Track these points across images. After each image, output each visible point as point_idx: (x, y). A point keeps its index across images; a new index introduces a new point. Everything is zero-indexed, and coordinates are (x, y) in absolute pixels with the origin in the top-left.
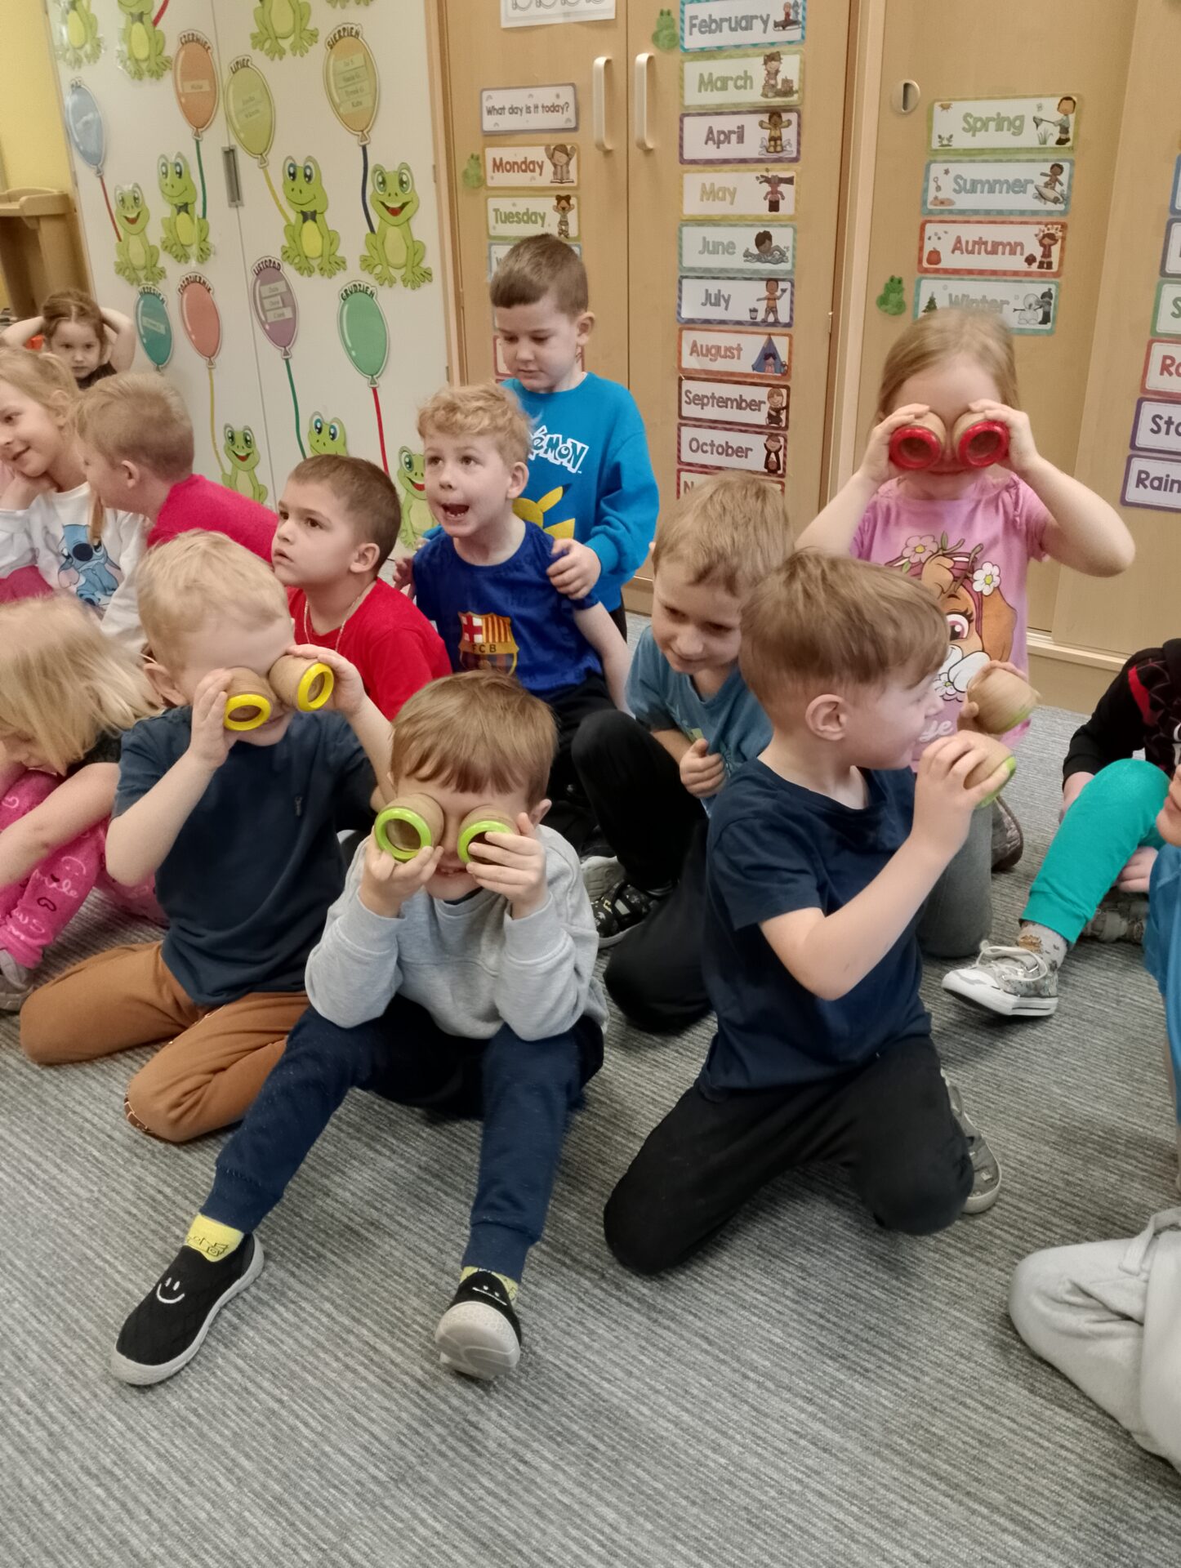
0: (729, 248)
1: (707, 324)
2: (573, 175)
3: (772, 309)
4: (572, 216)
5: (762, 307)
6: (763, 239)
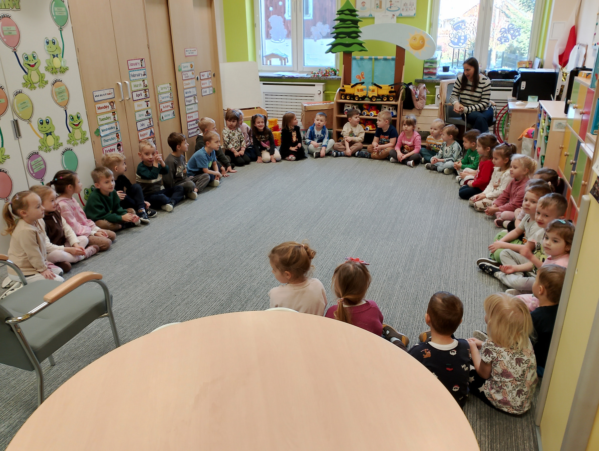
0: (143, 115)
1: (142, 130)
2: (115, 107)
3: (150, 124)
4: (116, 116)
5: (149, 124)
6: (147, 112)
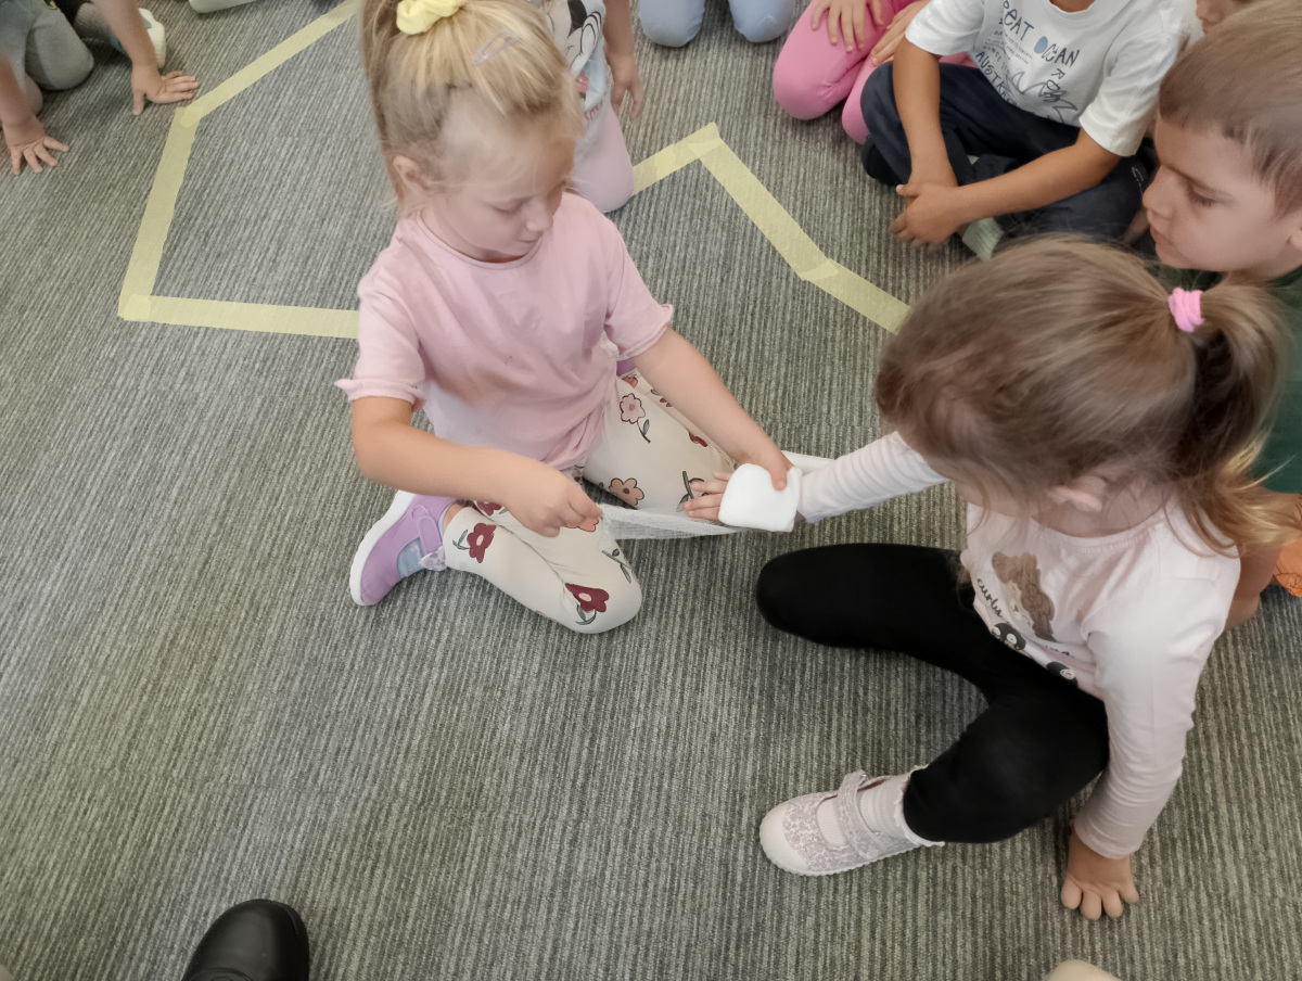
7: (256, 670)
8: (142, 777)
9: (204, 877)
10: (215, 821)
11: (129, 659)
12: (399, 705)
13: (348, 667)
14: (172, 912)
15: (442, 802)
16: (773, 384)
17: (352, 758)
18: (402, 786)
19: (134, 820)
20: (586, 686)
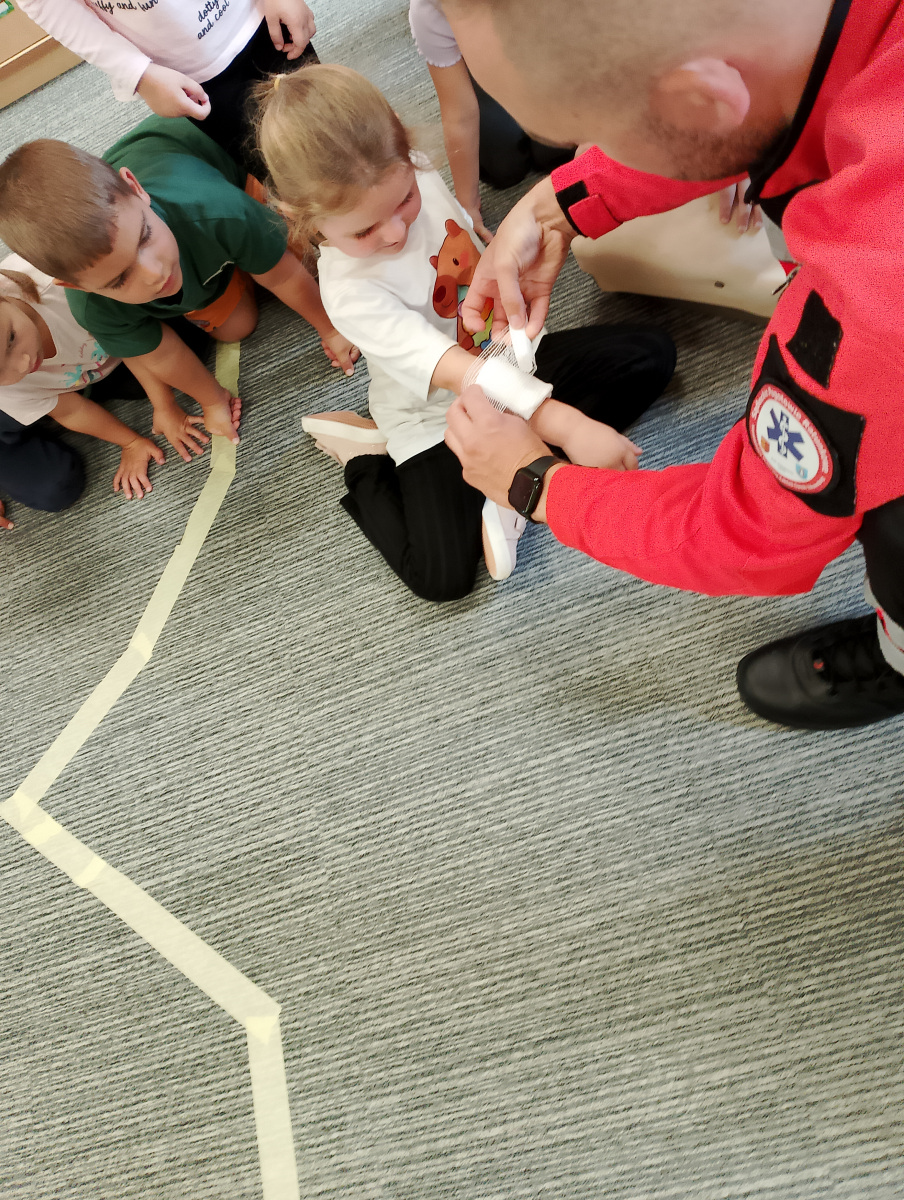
7: (625, 913)
8: (759, 957)
9: (802, 838)
10: (758, 860)
11: (670, 1054)
12: (601, 764)
13: (589, 829)
14: (840, 847)
15: (655, 686)
16: (250, 631)
17: (656, 776)
18: (659, 722)
19: (795, 937)
20: (531, 634)
